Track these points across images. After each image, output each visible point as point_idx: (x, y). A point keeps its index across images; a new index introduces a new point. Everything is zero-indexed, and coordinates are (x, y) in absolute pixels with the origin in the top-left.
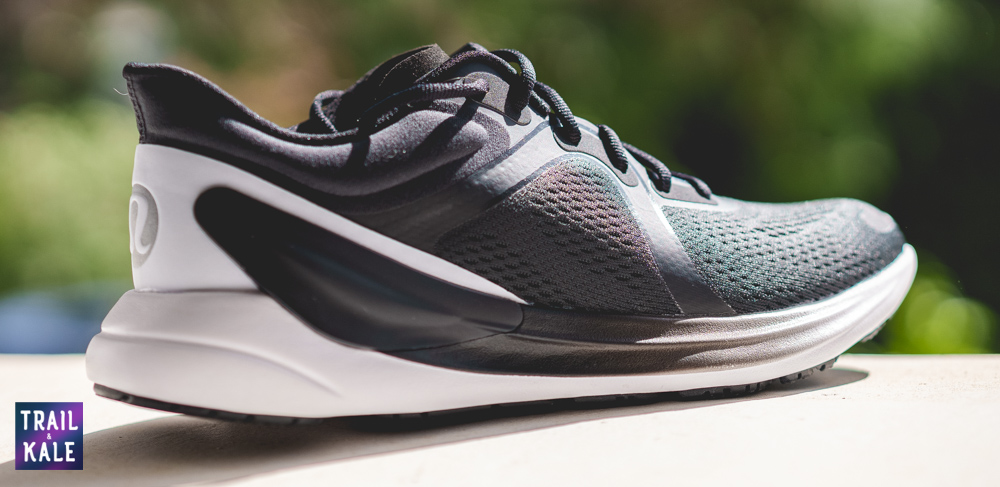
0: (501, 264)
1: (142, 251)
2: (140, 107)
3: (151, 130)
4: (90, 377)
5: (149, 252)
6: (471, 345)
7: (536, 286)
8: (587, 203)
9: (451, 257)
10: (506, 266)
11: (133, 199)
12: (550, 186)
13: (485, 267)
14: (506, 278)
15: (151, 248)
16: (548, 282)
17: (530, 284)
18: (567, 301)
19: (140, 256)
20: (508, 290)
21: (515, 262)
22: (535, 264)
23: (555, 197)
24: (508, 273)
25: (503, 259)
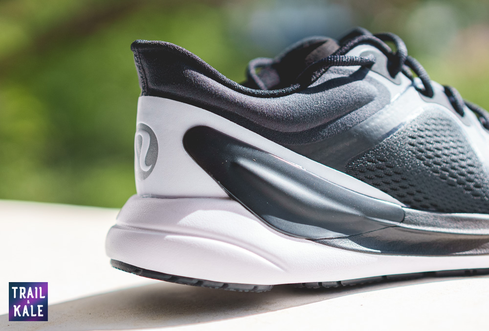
0: (389, 179)
1: (147, 169)
2: (144, 70)
3: (151, 86)
4: (108, 254)
5: (151, 170)
6: (370, 235)
7: (412, 194)
8: (443, 138)
9: (356, 175)
10: (393, 181)
11: (138, 134)
12: (419, 126)
13: (379, 181)
14: (393, 189)
15: (153, 168)
16: (419, 192)
17: (408, 193)
18: (432, 204)
19: (144, 173)
20: (394, 197)
21: (398, 178)
22: (411, 179)
23: (422, 134)
24: (394, 185)
25: (390, 176)
